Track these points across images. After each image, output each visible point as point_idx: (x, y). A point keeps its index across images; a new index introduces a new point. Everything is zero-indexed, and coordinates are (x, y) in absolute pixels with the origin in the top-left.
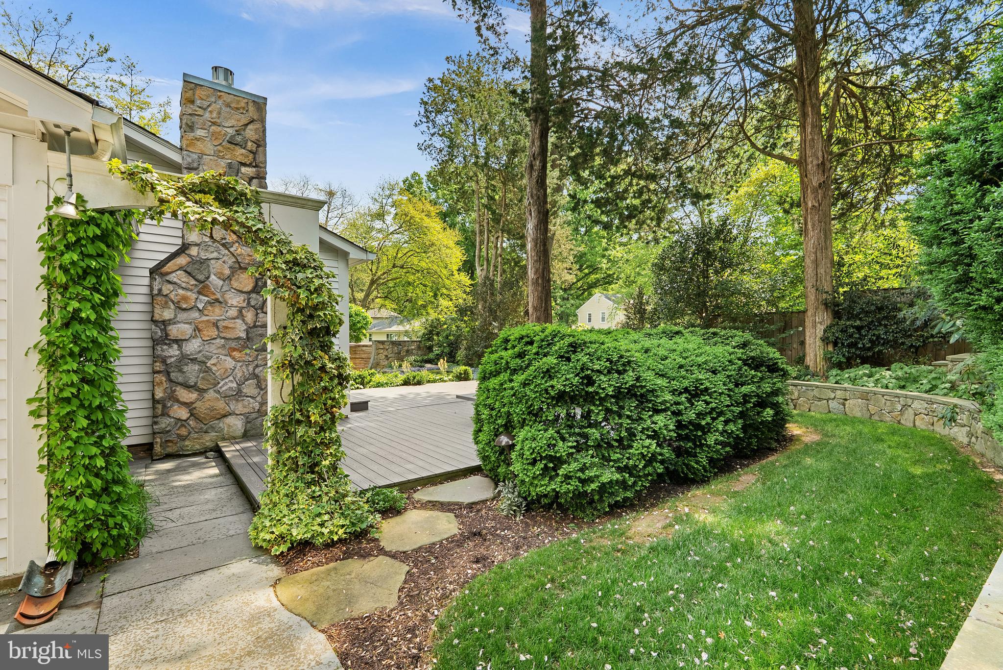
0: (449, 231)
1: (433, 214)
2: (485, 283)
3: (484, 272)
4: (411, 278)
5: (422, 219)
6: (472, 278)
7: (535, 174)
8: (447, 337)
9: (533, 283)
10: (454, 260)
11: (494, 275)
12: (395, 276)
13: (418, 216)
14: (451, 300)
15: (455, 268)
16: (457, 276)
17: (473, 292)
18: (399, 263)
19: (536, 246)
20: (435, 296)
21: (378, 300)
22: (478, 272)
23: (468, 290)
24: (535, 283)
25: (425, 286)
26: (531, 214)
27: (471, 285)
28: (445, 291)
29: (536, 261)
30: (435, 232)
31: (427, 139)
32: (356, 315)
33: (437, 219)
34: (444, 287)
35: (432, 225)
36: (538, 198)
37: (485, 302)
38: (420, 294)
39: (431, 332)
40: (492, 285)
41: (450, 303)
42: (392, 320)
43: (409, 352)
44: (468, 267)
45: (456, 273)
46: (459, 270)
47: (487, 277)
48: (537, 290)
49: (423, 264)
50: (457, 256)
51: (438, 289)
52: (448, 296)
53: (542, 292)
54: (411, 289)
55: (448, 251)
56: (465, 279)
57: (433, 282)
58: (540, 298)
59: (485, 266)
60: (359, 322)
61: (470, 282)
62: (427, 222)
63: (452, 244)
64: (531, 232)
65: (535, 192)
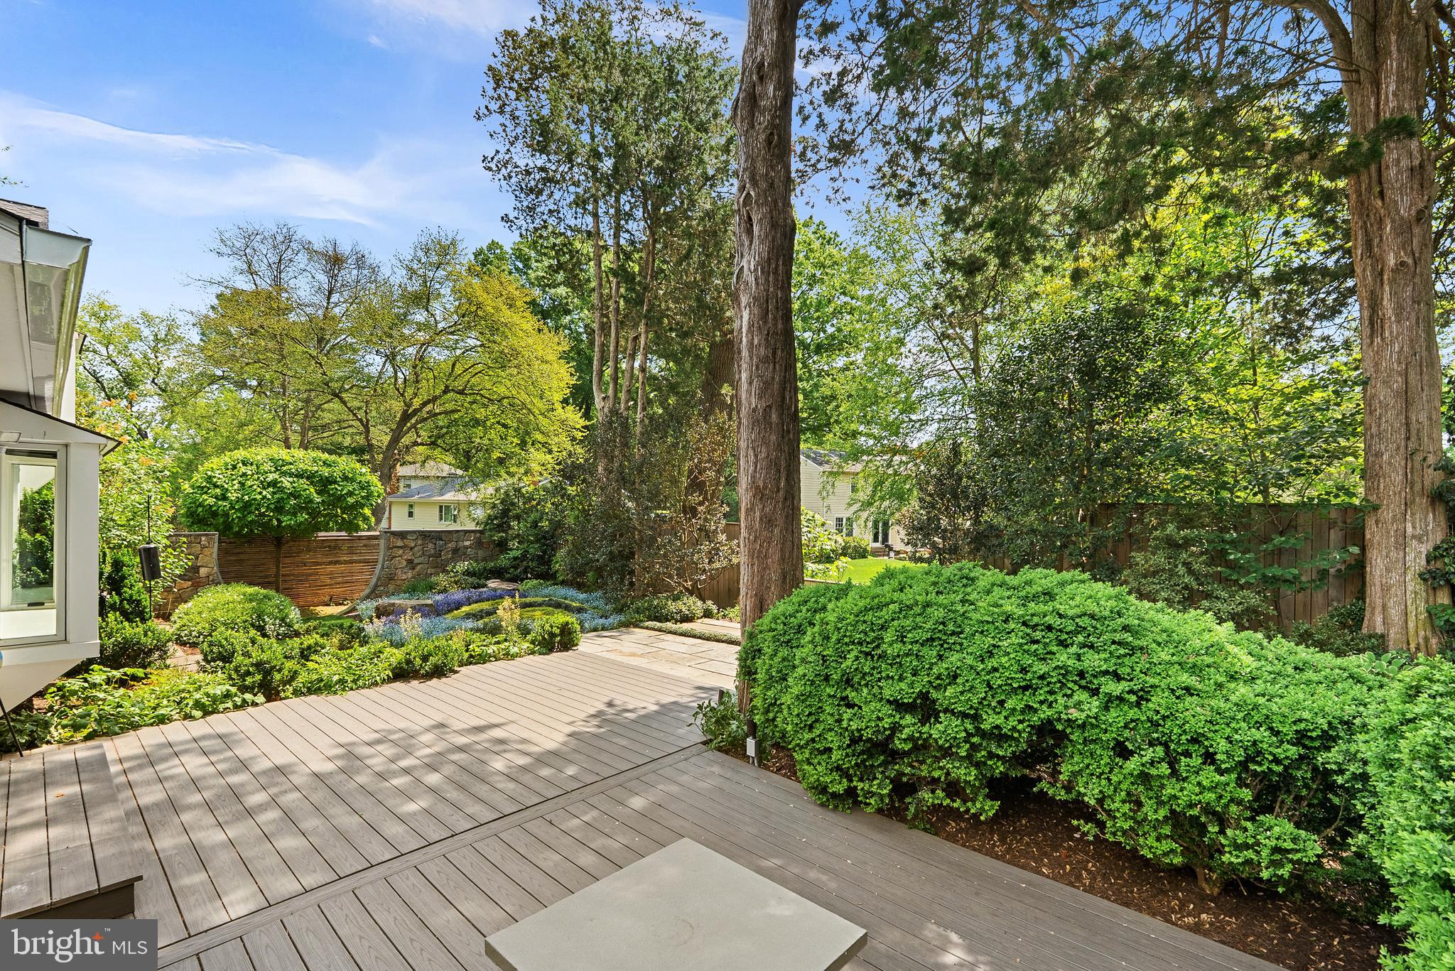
0: (547, 336)
1: (519, 303)
2: (611, 423)
3: (610, 403)
4: (481, 413)
5: (497, 309)
6: (587, 416)
7: (763, 120)
8: (535, 524)
9: (755, 423)
10: (555, 384)
11: (628, 409)
12: (449, 406)
13: (489, 303)
14: (550, 452)
15: (558, 397)
16: (560, 410)
17: (588, 440)
18: (459, 384)
19: (764, 316)
20: (523, 444)
21: (420, 449)
22: (598, 402)
23: (579, 435)
24: (760, 421)
25: (504, 426)
26: (749, 232)
27: (585, 427)
28: (539, 437)
29: (764, 360)
30: (521, 334)
31: (503, 150)
32: (345, 478)
33: (527, 314)
34: (539, 429)
35: (516, 318)
36: (772, 185)
37: (611, 460)
38: (497, 440)
39: (505, 513)
40: (625, 426)
41: (549, 457)
42: (447, 482)
43: (458, 554)
44: (581, 397)
45: (558, 406)
46: (565, 402)
47: (614, 412)
48: (765, 442)
49: (502, 390)
50: (561, 377)
51: (528, 433)
52: (544, 445)
53: (779, 447)
54: (479, 431)
55: (545, 366)
56: (574, 417)
57: (520, 421)
58: (773, 464)
59: (610, 392)
60: (351, 494)
61: (583, 422)
62: (506, 315)
63: (551, 357)
64: (752, 279)
65: (762, 169)
